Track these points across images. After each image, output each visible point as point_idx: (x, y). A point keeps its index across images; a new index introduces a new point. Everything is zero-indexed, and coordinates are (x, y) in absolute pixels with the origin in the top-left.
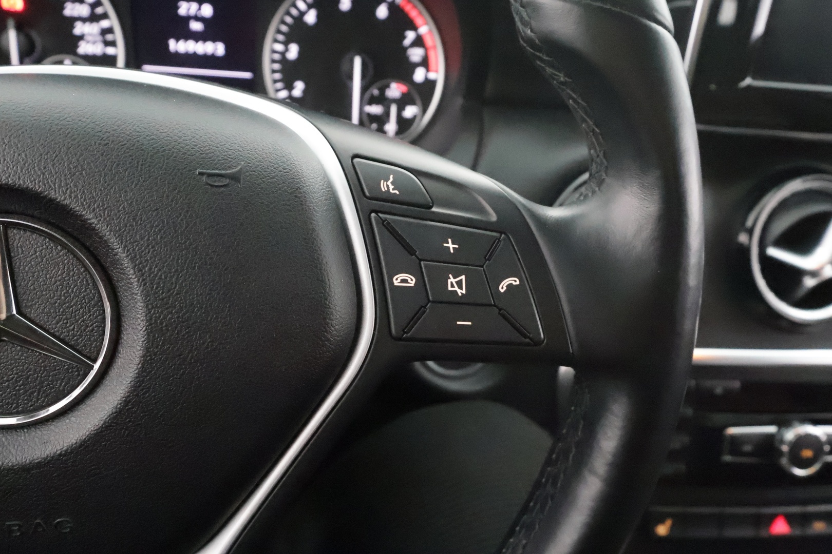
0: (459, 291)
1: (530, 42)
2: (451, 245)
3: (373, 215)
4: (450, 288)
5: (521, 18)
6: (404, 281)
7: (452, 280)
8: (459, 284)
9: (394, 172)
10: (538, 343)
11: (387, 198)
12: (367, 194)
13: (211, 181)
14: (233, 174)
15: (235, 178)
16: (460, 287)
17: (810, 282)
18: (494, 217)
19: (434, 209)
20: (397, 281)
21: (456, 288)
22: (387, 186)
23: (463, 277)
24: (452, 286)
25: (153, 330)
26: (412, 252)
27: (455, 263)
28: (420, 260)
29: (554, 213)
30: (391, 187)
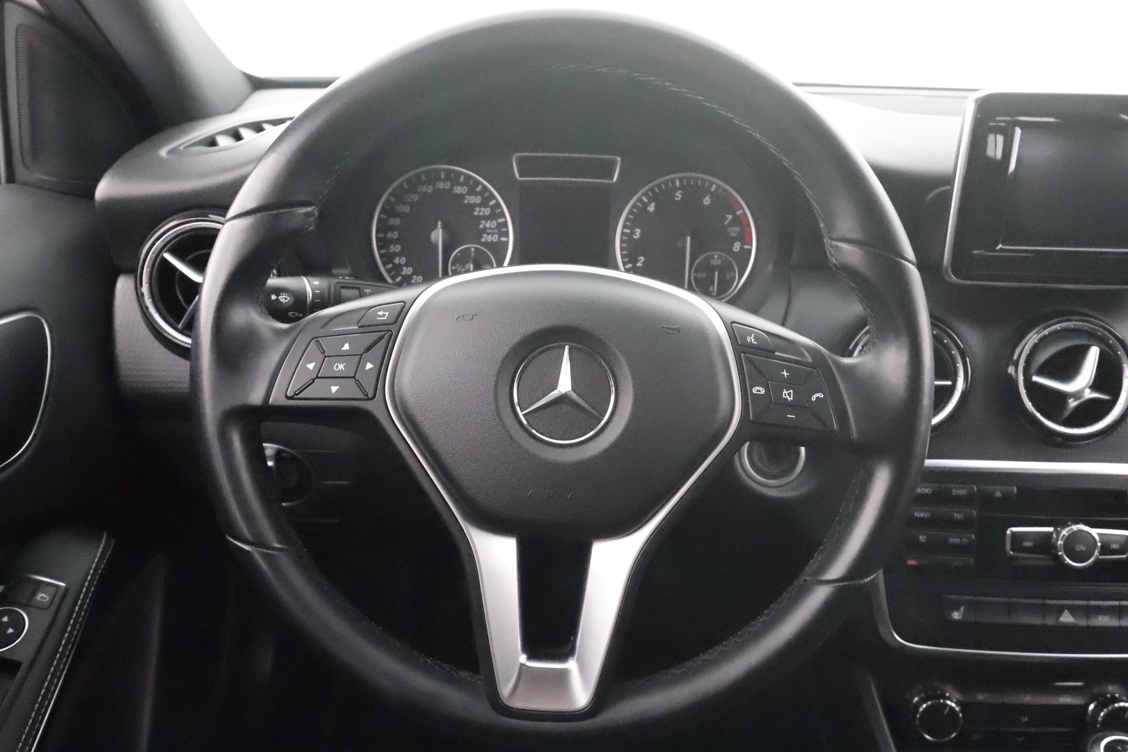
0: (789, 398)
1: (835, 266)
2: (785, 373)
3: (742, 355)
4: (784, 396)
5: (830, 252)
6: (758, 391)
7: (785, 392)
8: (789, 394)
9: (755, 333)
10: (833, 431)
11: (751, 346)
12: (740, 343)
13: (666, 330)
14: (677, 328)
15: (678, 330)
16: (790, 396)
17: (1073, 404)
18: (810, 360)
19: (776, 353)
20: (755, 390)
21: (787, 397)
22: (751, 339)
23: (792, 391)
24: (785, 395)
25: (637, 402)
26: (763, 375)
27: (789, 383)
28: (768, 380)
29: (846, 361)
30: (753, 340)
